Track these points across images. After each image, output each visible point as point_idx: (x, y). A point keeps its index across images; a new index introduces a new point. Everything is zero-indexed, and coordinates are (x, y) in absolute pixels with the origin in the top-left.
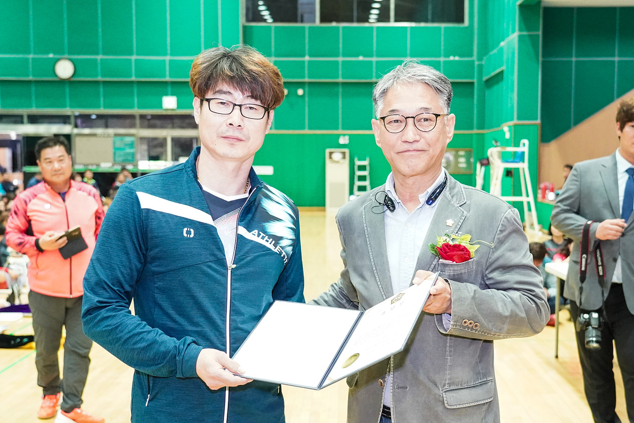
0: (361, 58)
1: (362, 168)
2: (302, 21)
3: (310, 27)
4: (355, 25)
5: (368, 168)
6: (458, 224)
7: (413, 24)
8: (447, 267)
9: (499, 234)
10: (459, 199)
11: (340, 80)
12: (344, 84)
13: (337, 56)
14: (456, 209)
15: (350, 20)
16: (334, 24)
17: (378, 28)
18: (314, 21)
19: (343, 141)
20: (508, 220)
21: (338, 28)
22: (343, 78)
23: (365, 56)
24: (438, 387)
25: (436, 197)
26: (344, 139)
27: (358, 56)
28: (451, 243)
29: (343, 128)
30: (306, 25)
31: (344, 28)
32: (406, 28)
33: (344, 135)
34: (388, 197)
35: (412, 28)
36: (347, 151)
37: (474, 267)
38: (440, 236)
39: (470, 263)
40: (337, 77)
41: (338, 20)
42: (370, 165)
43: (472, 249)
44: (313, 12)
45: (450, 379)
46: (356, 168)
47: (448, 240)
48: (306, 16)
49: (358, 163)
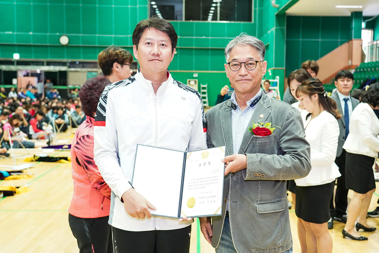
0: (204, 37)
1: (204, 88)
2: (176, 19)
3: (180, 23)
4: (201, 22)
5: (207, 88)
6: (266, 117)
7: (228, 22)
8: (258, 139)
9: (286, 121)
10: (267, 104)
11: (194, 47)
12: (196, 49)
13: (192, 36)
14: (265, 109)
15: (199, 19)
16: (191, 21)
17: (212, 23)
18: (182, 19)
19: (195, 75)
20: (291, 115)
21: (193, 23)
22: (196, 46)
23: (206, 36)
24: (254, 202)
25: (255, 103)
26: (196, 75)
27: (202, 36)
28: (261, 127)
29: (196, 70)
30: (178, 21)
31: (196, 23)
32: (224, 24)
33: (196, 73)
34: (233, 103)
35: (227, 23)
36: (197, 80)
37: (273, 139)
38: (255, 123)
39: (270, 137)
40: (193, 46)
41: (193, 20)
42: (208, 86)
43: (272, 130)
44: (181, 15)
45: (260, 198)
46: (201, 88)
47: (259, 125)
48: (178, 17)
49: (202, 86)
